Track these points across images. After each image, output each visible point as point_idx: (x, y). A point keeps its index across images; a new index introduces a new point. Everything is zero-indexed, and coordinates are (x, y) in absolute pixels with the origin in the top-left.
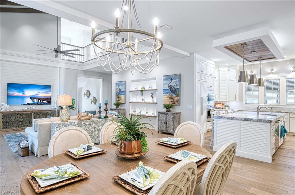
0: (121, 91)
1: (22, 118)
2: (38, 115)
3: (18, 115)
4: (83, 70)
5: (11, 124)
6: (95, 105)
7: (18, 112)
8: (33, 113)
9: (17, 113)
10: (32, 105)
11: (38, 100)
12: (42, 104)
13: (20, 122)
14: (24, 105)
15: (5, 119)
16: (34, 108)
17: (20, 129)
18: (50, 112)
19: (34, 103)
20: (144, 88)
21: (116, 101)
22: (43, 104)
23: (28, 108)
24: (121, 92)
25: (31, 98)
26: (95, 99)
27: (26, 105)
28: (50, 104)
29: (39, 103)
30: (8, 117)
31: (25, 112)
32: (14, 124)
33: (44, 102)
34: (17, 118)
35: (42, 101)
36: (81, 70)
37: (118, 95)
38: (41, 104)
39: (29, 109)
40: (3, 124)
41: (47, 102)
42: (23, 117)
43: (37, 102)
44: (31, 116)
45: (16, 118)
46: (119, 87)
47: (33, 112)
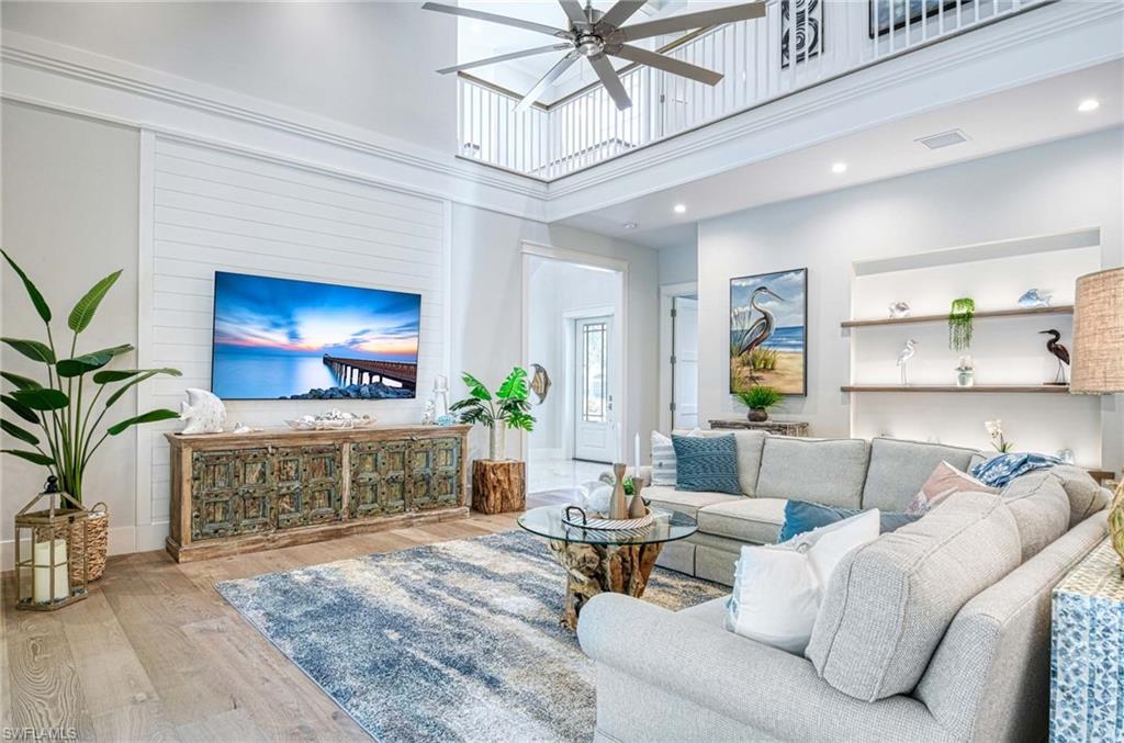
0: (776, 324)
1: (292, 473)
2: (370, 459)
3: (275, 460)
4: (549, 220)
5: (241, 511)
6: (541, 402)
7: (276, 443)
8: (347, 447)
9: (268, 444)
10: (331, 397)
11: (361, 372)
12: (379, 397)
13: (284, 495)
14: (293, 398)
15: (210, 481)
16: (347, 416)
17: (284, 536)
18: (425, 440)
19: (342, 387)
20: (968, 301)
21: (732, 380)
22: (382, 393)
23: (318, 418)
24: (772, 332)
25: (328, 361)
26: (542, 375)
27: (304, 397)
28: (414, 397)
29: (365, 390)
30: (223, 469)
31: (307, 443)
32: (252, 513)
33: (386, 382)
34: (268, 472)
35: (376, 379)
36: (542, 219)
37: (749, 348)
38: (376, 393)
39: (326, 422)
40: (199, 510)
41: (399, 385)
42: (297, 471)
43: (355, 382)
44: (340, 465)
45: (262, 474)
46: (760, 306)
47: (345, 437)
